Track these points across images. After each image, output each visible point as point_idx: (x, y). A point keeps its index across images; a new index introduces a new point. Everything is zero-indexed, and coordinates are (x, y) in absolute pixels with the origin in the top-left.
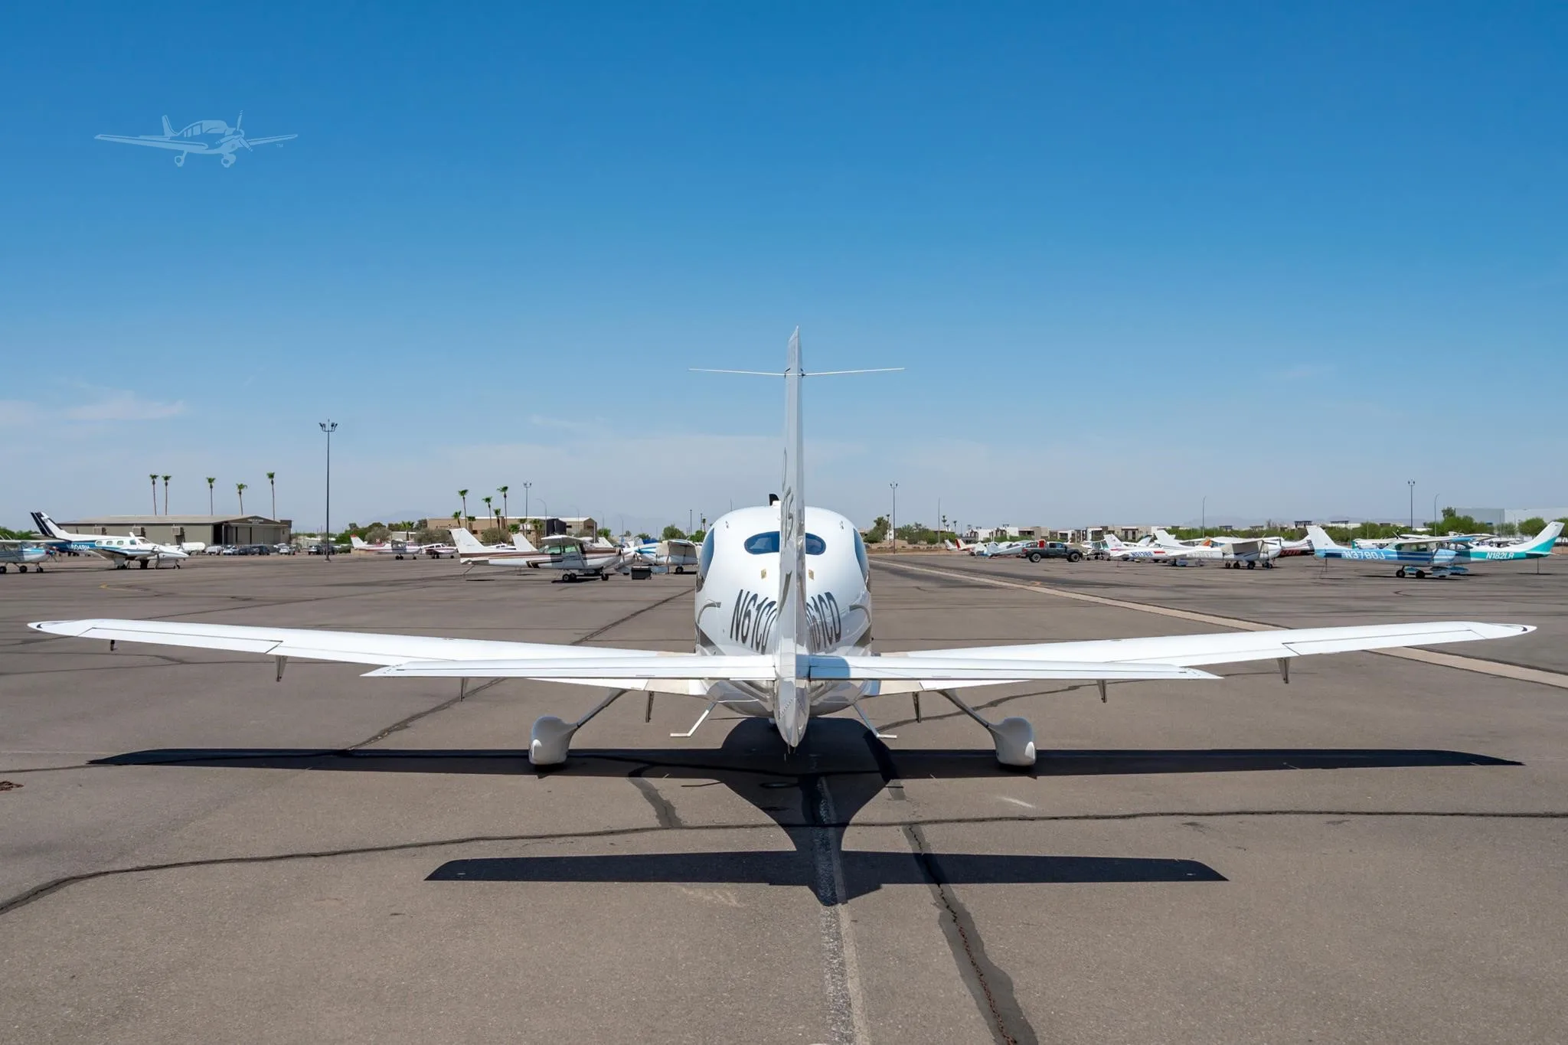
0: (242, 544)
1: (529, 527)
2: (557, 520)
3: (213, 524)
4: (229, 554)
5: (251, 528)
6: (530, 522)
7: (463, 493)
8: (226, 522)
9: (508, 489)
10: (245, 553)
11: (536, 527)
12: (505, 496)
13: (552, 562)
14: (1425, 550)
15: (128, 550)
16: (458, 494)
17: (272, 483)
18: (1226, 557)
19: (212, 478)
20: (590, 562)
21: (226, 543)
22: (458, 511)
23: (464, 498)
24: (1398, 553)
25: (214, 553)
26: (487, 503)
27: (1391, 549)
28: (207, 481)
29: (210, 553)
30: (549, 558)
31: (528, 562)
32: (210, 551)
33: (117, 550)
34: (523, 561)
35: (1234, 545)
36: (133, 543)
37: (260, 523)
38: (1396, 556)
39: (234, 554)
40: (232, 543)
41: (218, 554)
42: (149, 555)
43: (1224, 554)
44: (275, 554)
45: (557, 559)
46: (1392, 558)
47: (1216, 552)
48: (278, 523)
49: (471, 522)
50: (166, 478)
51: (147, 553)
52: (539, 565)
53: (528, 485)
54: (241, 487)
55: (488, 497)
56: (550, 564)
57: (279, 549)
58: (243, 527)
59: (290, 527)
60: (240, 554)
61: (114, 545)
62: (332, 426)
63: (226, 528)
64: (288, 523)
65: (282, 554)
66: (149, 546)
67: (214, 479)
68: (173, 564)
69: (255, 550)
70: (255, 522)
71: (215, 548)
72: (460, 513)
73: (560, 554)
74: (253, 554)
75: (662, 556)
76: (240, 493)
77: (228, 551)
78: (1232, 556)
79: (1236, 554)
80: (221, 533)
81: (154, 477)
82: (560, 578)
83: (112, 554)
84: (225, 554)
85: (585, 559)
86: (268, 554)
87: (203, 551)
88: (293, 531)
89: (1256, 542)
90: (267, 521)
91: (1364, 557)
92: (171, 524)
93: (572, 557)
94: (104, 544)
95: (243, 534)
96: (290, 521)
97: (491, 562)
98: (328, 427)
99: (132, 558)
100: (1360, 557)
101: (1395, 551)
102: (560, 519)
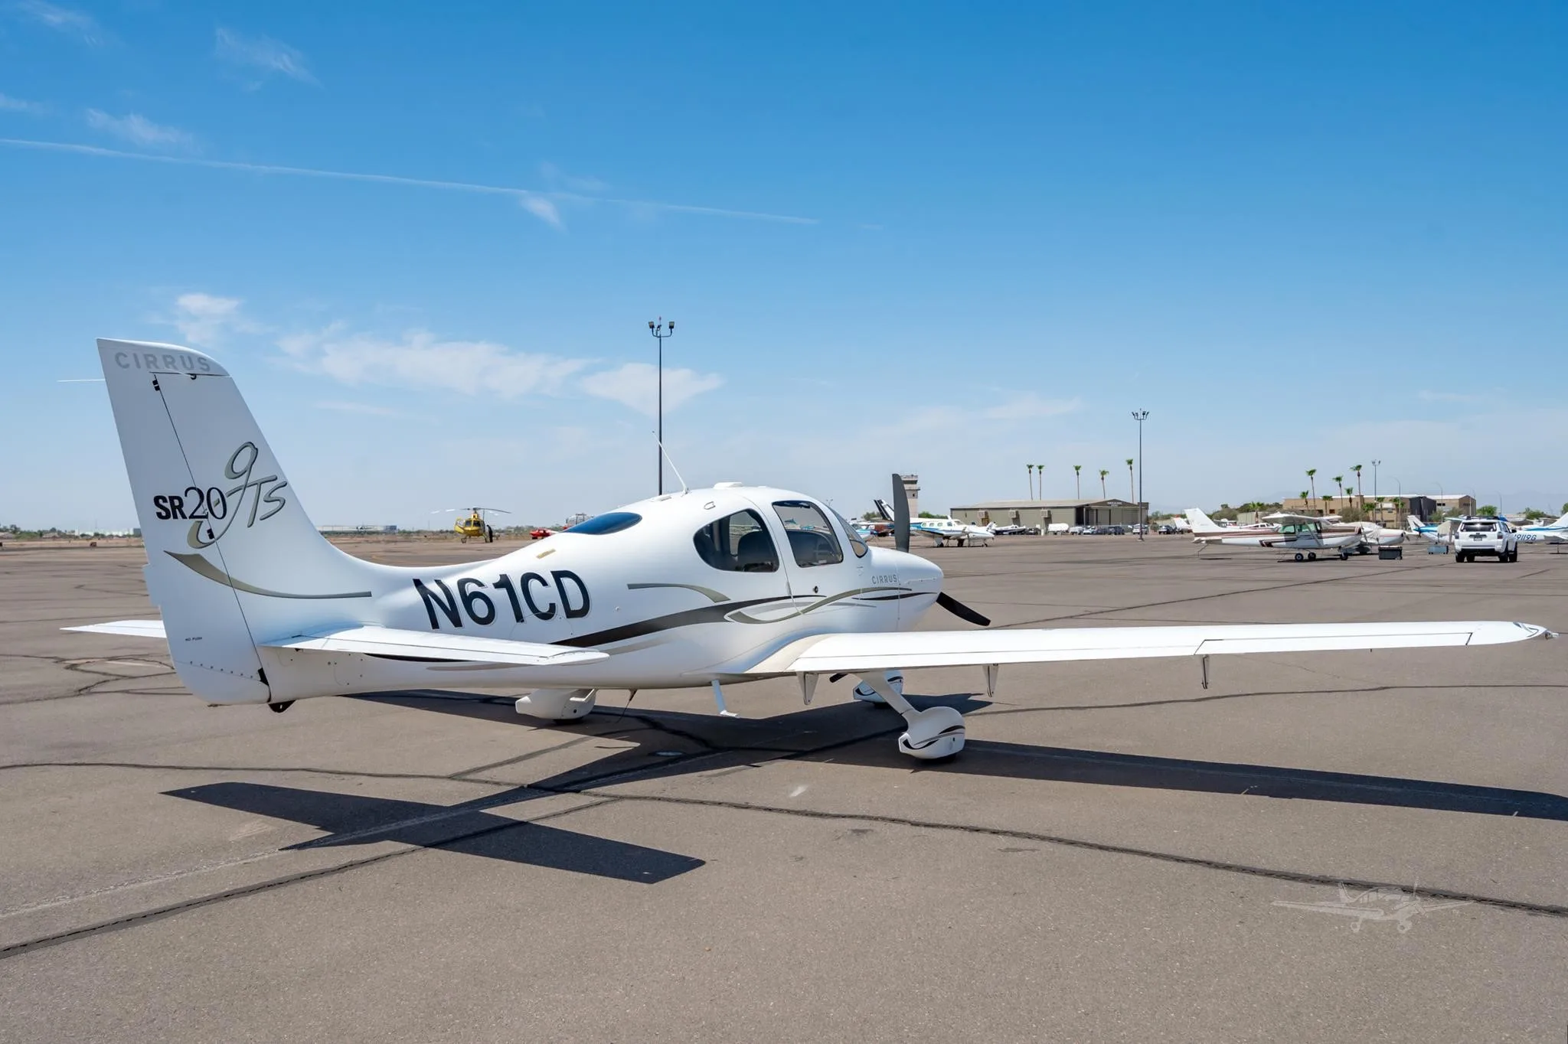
0: (1101, 524)
1: (1390, 505)
2: (1425, 497)
3: (1075, 507)
4: (1088, 534)
5: (1110, 510)
6: (1390, 500)
7: (1311, 473)
8: (1088, 505)
9: (1362, 468)
10: (1104, 532)
11: (1397, 505)
12: (1359, 475)
13: (1286, 541)
15: (944, 531)
16: (1306, 475)
17: (1131, 468)
19: (1079, 465)
20: (1326, 542)
21: (1088, 524)
22: (1306, 491)
23: (1312, 478)
25: (1076, 533)
26: (1338, 483)
28: (1074, 469)
29: (1073, 533)
30: (1282, 537)
31: (1261, 541)
32: (1073, 531)
33: (936, 531)
34: (1256, 540)
36: (950, 524)
37: (1119, 505)
39: (1092, 533)
40: (1092, 524)
41: (1080, 534)
42: (962, 535)
44: (1129, 533)
45: (1291, 538)
48: (1135, 505)
49: (1328, 502)
50: (1040, 467)
51: (959, 533)
52: (1273, 544)
53: (1377, 463)
54: (1103, 473)
55: (1338, 476)
56: (1284, 543)
57: (1132, 529)
58: (1102, 510)
59: (1147, 508)
60: (1097, 533)
61: (935, 526)
62: (1144, 414)
63: (1087, 510)
64: (1146, 506)
65: (1134, 533)
66: (960, 528)
67: (1080, 467)
68: (982, 543)
69: (1111, 530)
70: (1114, 505)
71: (1077, 529)
72: (1307, 493)
73: (1294, 533)
74: (1110, 534)
75: (1445, 535)
76: (1103, 479)
77: (1088, 531)
80: (1082, 515)
81: (1030, 467)
82: (1293, 557)
83: (933, 534)
84: (1085, 534)
85: (1321, 538)
86: (1123, 534)
87: (1067, 531)
88: (1150, 514)
90: (1125, 504)
92: (1040, 508)
93: (1309, 537)
94: (928, 526)
95: (1103, 516)
96: (1148, 503)
97: (1224, 541)
98: (1141, 416)
99: (947, 537)
102: (1429, 497)
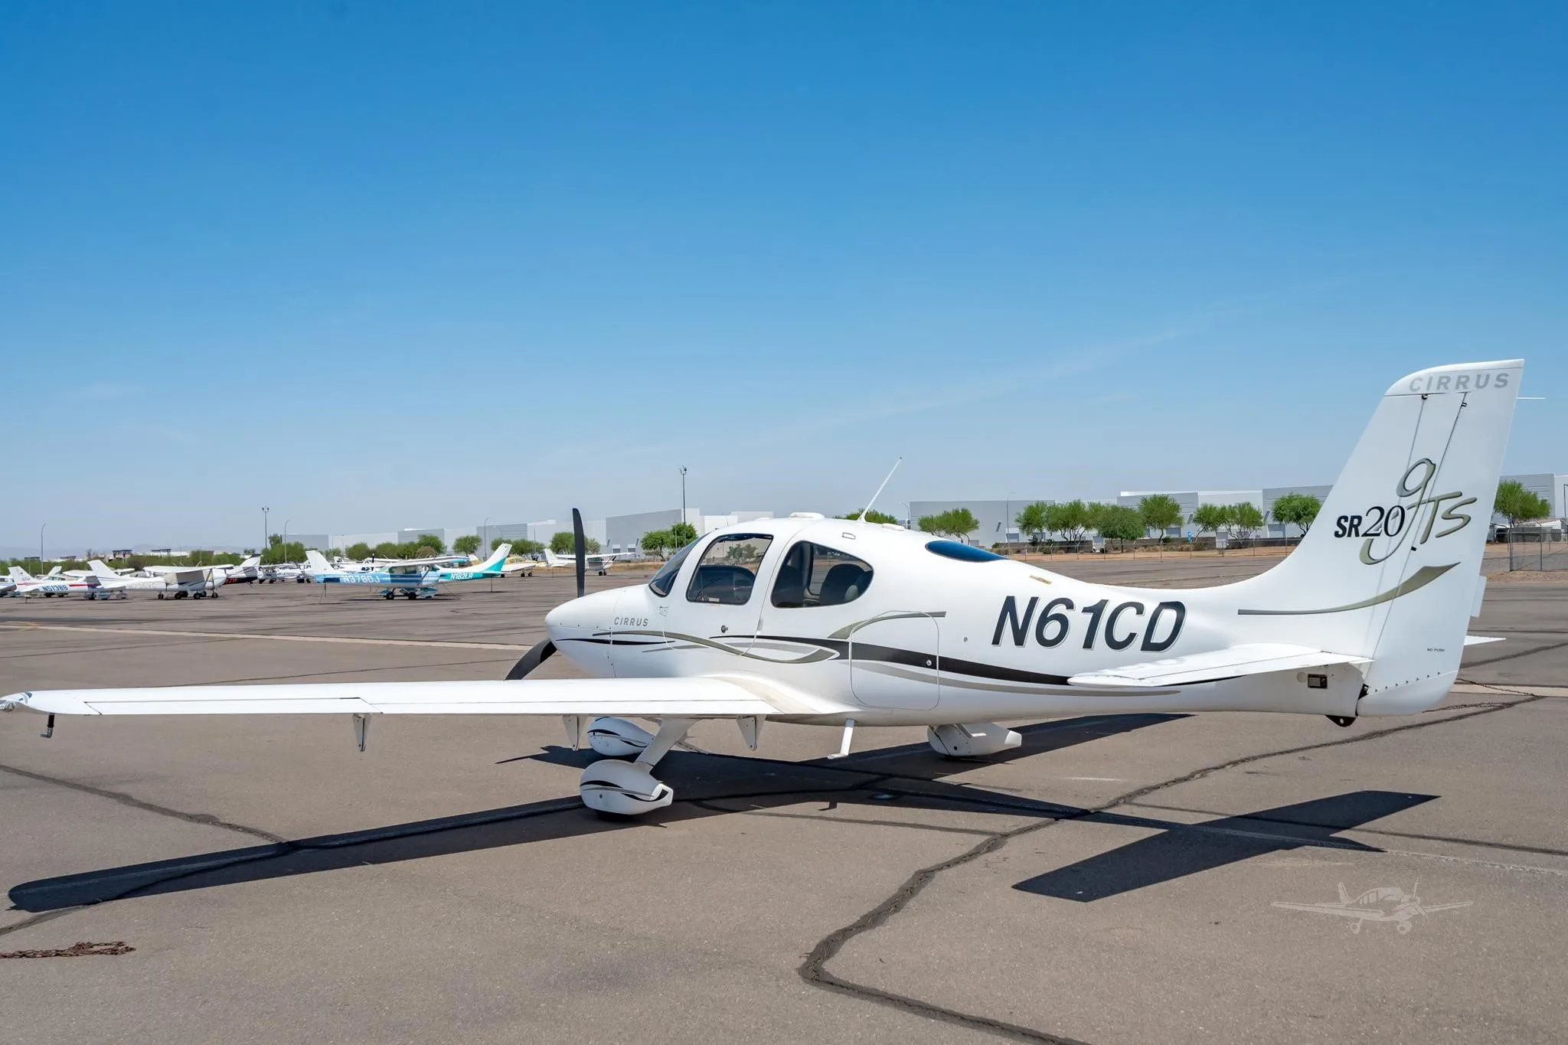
14: (415, 572)
18: (169, 587)
24: (391, 576)
27: (386, 572)
35: (177, 574)
38: (389, 579)
43: (167, 584)
46: (387, 581)
47: (158, 583)
78: (176, 586)
79: (180, 584)
89: (201, 571)
91: (361, 581)
100: (357, 581)
101: (389, 574)
